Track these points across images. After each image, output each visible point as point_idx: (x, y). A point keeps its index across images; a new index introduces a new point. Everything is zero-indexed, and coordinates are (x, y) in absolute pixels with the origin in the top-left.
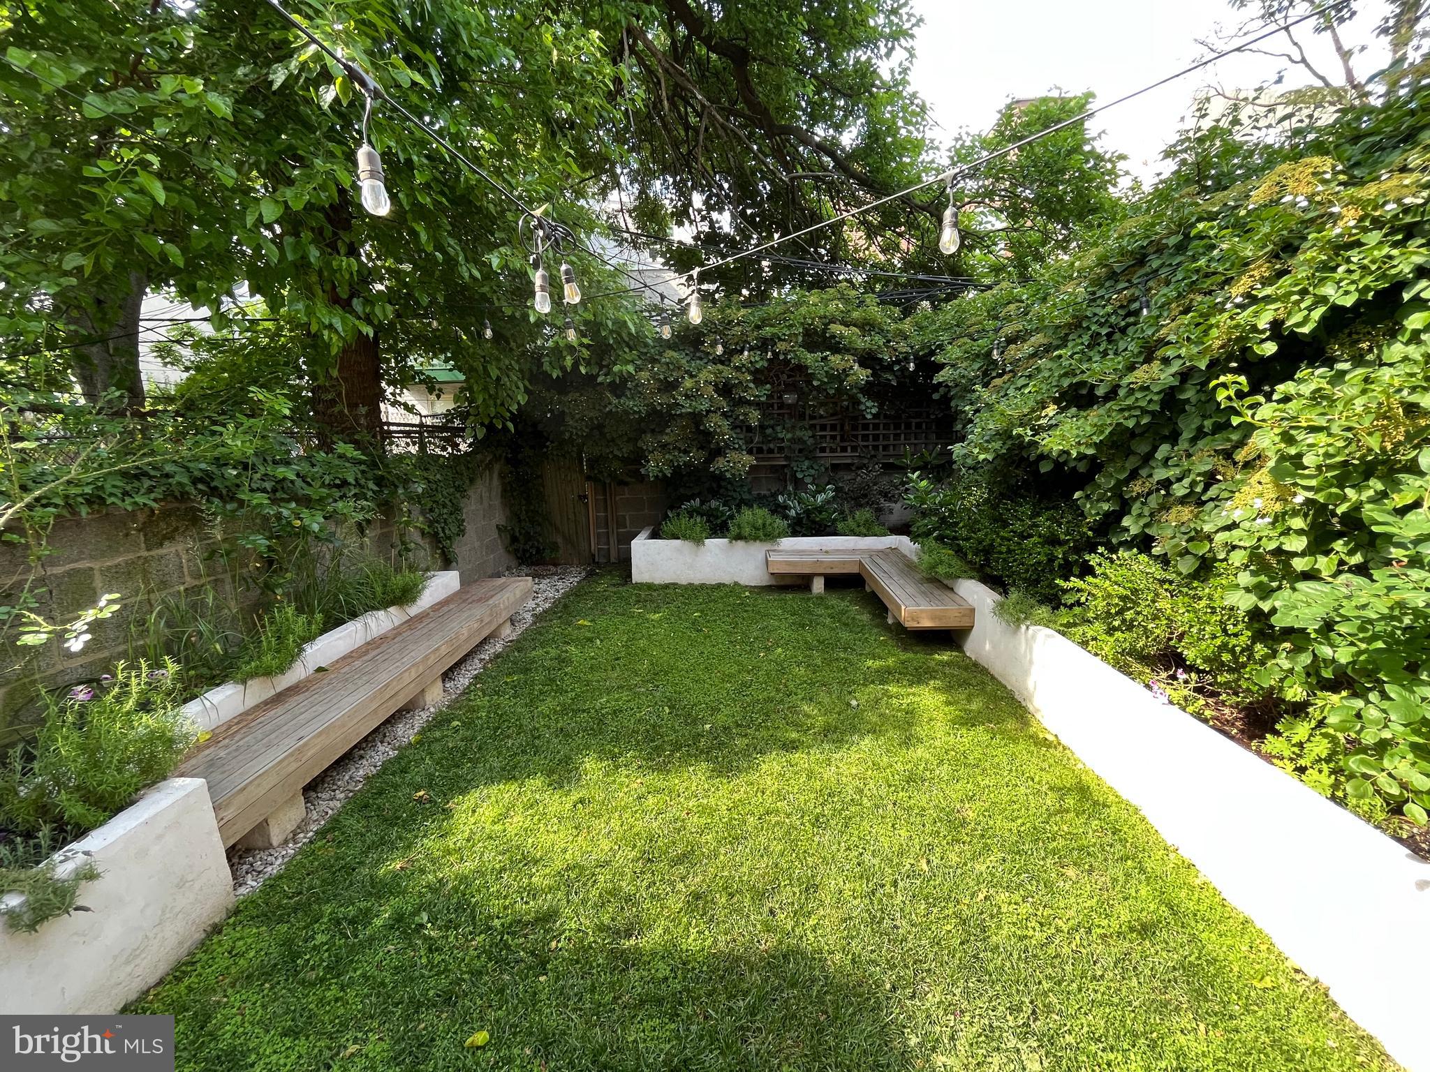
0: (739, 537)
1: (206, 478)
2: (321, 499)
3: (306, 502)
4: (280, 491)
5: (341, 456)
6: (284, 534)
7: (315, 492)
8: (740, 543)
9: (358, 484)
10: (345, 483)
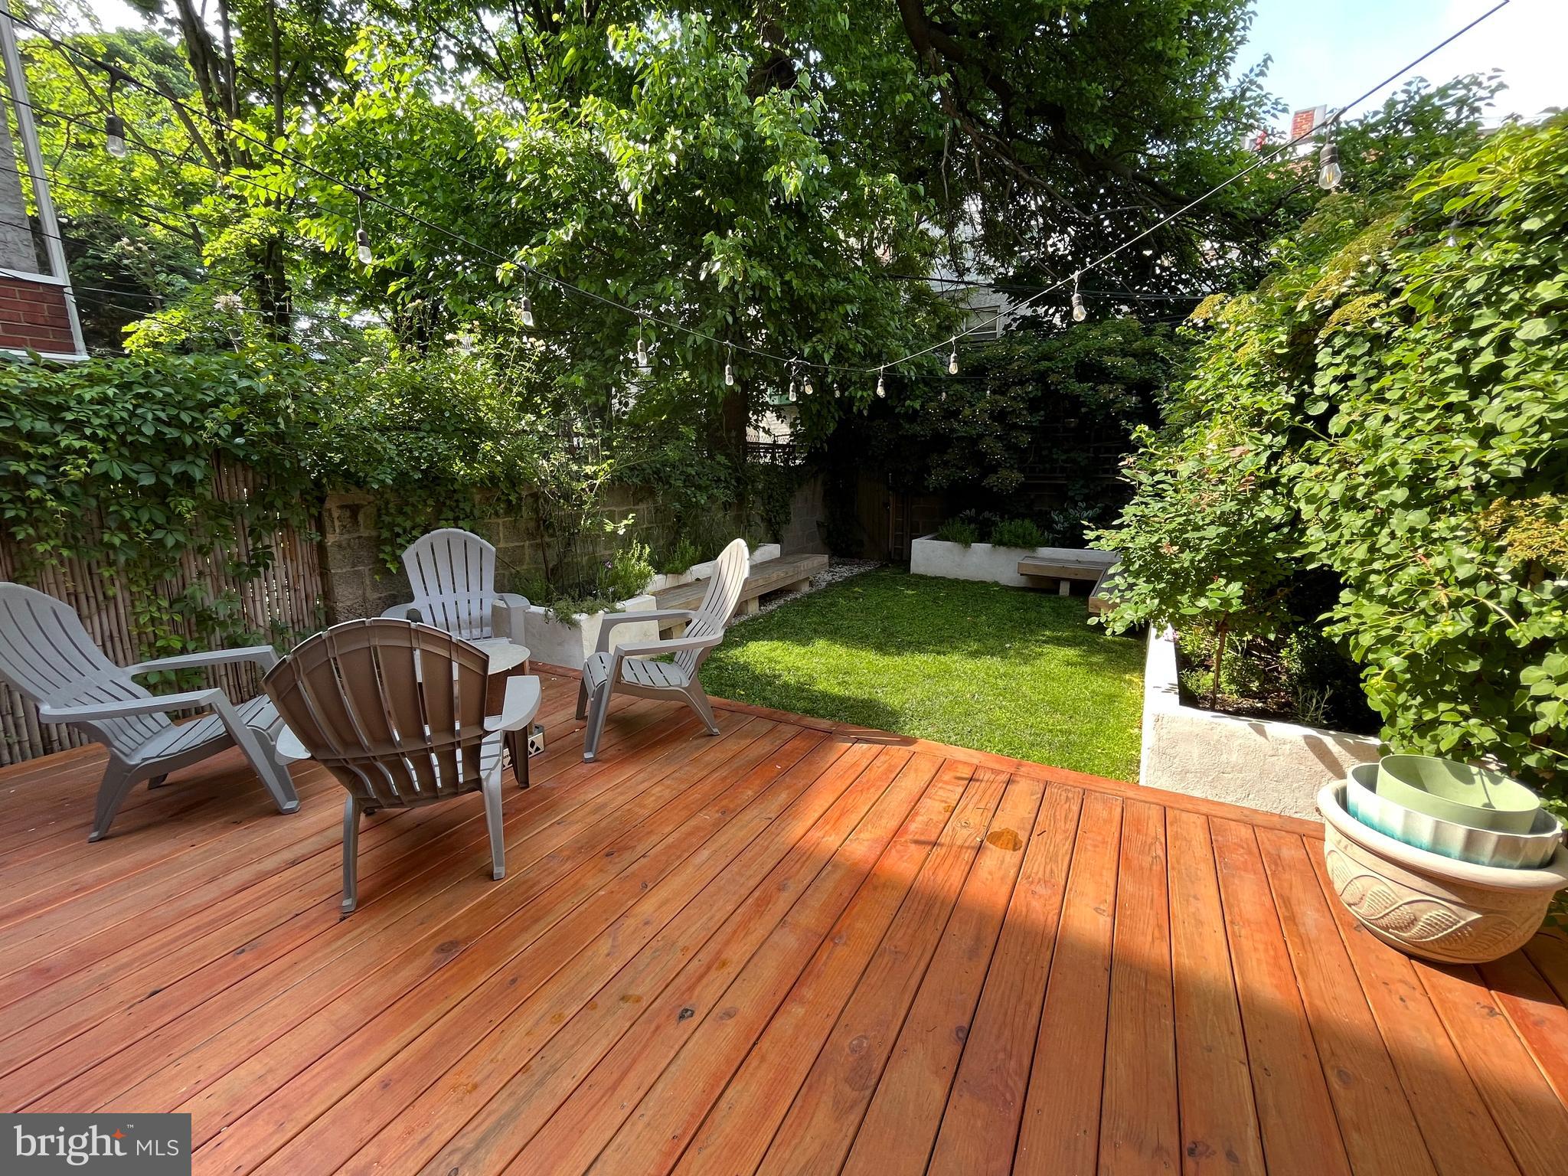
0: (1000, 543)
1: (657, 472)
2: (706, 487)
3: (699, 488)
4: (688, 480)
5: (719, 463)
6: (688, 505)
7: (704, 482)
8: (1002, 549)
9: (726, 481)
10: (719, 480)
